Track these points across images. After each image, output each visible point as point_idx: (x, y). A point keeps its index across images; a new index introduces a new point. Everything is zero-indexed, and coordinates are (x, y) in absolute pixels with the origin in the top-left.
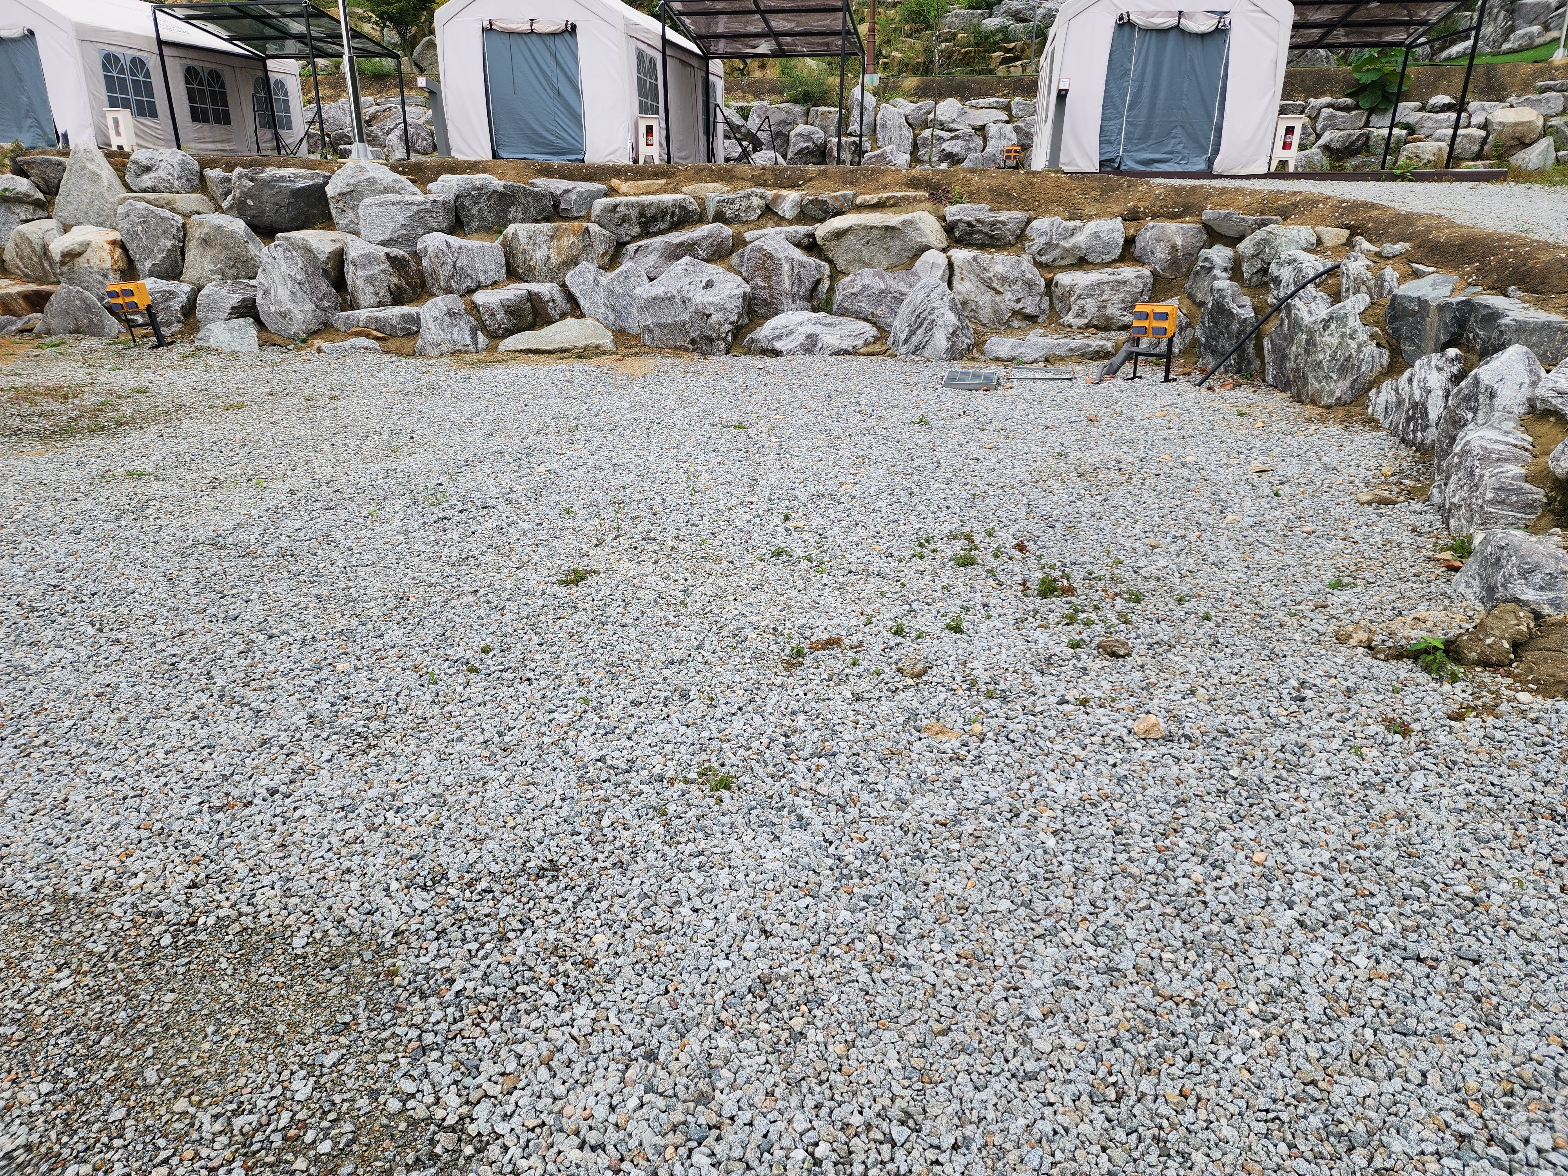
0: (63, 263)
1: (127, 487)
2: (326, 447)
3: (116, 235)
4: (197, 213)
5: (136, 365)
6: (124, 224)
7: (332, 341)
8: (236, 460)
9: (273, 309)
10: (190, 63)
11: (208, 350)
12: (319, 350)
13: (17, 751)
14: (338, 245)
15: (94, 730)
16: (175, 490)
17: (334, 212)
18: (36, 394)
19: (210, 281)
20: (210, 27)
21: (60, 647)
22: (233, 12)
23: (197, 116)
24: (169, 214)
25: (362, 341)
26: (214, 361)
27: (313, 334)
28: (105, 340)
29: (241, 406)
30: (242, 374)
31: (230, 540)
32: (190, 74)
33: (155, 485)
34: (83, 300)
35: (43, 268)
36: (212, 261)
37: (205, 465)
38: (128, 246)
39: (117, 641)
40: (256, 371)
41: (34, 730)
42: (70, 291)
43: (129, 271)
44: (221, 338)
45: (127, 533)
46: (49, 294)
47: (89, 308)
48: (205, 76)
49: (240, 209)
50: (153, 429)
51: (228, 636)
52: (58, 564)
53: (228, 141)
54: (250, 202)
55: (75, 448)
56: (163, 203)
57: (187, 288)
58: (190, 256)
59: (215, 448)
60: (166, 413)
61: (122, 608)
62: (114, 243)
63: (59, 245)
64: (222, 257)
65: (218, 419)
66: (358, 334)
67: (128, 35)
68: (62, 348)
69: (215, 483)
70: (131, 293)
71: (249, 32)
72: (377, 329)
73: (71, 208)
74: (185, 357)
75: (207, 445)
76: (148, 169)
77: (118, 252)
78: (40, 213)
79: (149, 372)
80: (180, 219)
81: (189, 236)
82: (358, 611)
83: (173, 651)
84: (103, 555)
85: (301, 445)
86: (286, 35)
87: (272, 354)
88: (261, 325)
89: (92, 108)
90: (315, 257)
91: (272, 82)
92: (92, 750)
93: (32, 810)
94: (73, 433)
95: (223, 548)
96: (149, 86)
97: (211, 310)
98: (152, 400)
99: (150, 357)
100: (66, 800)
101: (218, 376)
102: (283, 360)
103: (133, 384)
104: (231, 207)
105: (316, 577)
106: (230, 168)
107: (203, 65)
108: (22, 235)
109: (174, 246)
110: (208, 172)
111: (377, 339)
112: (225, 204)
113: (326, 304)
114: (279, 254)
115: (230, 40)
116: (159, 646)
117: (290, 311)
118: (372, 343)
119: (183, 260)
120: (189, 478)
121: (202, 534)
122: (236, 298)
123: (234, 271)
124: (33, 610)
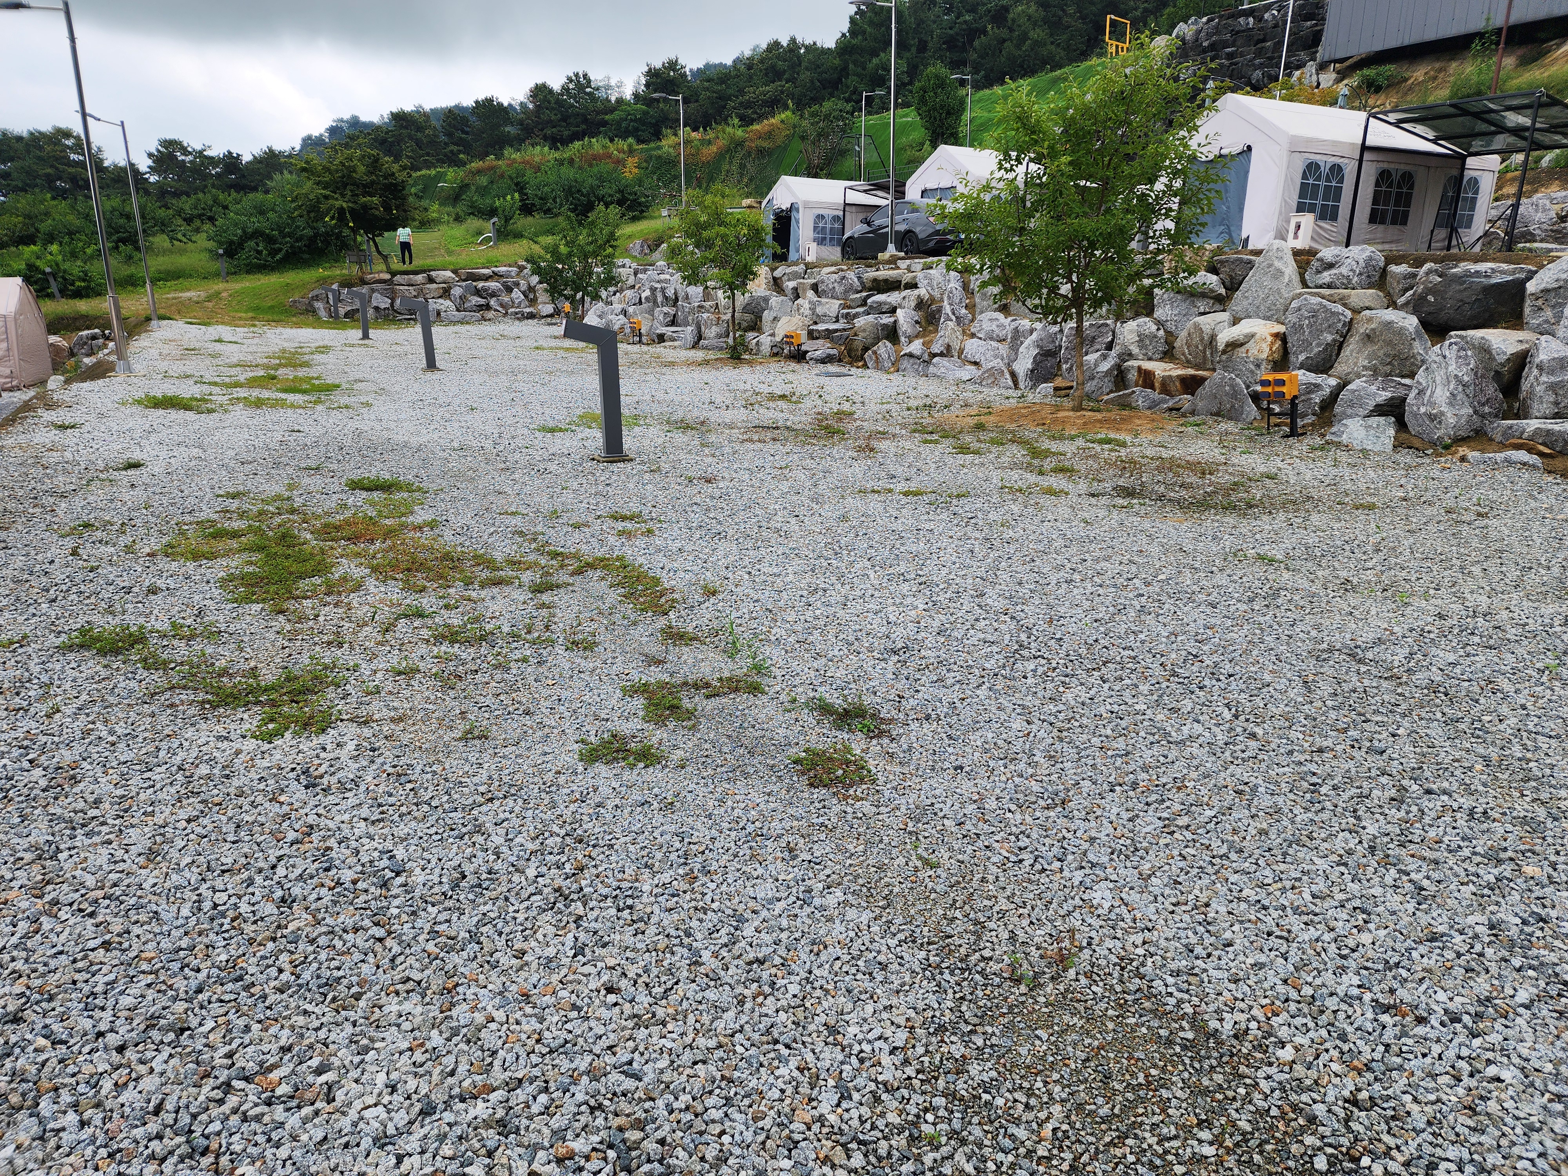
0: (1224, 352)
1: (1259, 570)
2: (1476, 570)
3: (1281, 329)
4: (1368, 308)
5: (1266, 451)
6: (1292, 318)
7: (1483, 451)
8: (1370, 564)
9: (1423, 410)
10: (1385, 166)
11: (1338, 445)
12: (1463, 459)
13: (1161, 824)
14: (1524, 346)
15: (1235, 831)
16: (1306, 584)
17: (1527, 310)
18: (1178, 466)
19: (1359, 376)
20: (1419, 129)
21: (1198, 722)
22: (1452, 110)
23: (1375, 218)
24: (1340, 308)
25: (1522, 455)
26: (1343, 456)
27: (1460, 440)
28: (1240, 426)
29: (1371, 507)
30: (1372, 474)
31: (1370, 655)
32: (1383, 177)
33: (1286, 575)
34: (1233, 386)
35: (1205, 356)
36: (1370, 358)
37: (1336, 564)
38: (1289, 339)
39: (1253, 736)
40: (1387, 473)
41: (1177, 807)
42: (1224, 377)
43: (1281, 362)
44: (1355, 435)
45: (1262, 619)
46: (1203, 380)
47: (1235, 393)
48: (1396, 177)
49: (1416, 306)
50: (1281, 516)
51: (1374, 773)
52: (1197, 634)
53: (1397, 241)
54: (1431, 298)
55: (1211, 522)
56: (1336, 298)
57: (1333, 382)
58: (1346, 352)
59: (1347, 547)
60: (1294, 502)
61: (1258, 699)
62: (1276, 335)
63: (1226, 335)
64: (1381, 353)
65: (1347, 517)
66: (1518, 447)
67: (1335, 143)
68: (1204, 428)
69: (1347, 586)
70: (1282, 383)
71: (1459, 130)
72: (1544, 444)
73: (1245, 303)
74: (1313, 449)
75: (1339, 543)
76: (1331, 266)
77: (1278, 343)
78: (1218, 307)
79: (1278, 460)
80: (1349, 313)
81: (1354, 331)
82: (1544, 796)
83: (1313, 768)
84: (1238, 636)
85: (1445, 562)
86: (1503, 129)
87: (1406, 457)
88: (1401, 425)
89: (1280, 213)
90: (1492, 358)
91: (1465, 180)
92: (1233, 856)
93: (1174, 900)
94: (1209, 507)
95: (1360, 661)
96: (1337, 193)
97: (1352, 407)
98: (1280, 487)
99: (1280, 447)
100: (1207, 905)
101: (1347, 472)
102: (1419, 465)
103: (1262, 469)
104: (1407, 303)
105: (1480, 732)
106: (1419, 263)
107: (1397, 167)
108: (1197, 326)
109: (1334, 340)
110: (1393, 268)
111: (1541, 454)
112: (1401, 301)
113: (1487, 409)
114: (1451, 354)
115: (1434, 141)
116: (1298, 757)
117: (1442, 413)
118: (1534, 459)
119: (1338, 354)
120: (1320, 573)
121: (1338, 640)
122: (1384, 396)
123: (1388, 369)
124: (1175, 674)
